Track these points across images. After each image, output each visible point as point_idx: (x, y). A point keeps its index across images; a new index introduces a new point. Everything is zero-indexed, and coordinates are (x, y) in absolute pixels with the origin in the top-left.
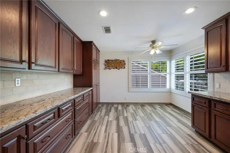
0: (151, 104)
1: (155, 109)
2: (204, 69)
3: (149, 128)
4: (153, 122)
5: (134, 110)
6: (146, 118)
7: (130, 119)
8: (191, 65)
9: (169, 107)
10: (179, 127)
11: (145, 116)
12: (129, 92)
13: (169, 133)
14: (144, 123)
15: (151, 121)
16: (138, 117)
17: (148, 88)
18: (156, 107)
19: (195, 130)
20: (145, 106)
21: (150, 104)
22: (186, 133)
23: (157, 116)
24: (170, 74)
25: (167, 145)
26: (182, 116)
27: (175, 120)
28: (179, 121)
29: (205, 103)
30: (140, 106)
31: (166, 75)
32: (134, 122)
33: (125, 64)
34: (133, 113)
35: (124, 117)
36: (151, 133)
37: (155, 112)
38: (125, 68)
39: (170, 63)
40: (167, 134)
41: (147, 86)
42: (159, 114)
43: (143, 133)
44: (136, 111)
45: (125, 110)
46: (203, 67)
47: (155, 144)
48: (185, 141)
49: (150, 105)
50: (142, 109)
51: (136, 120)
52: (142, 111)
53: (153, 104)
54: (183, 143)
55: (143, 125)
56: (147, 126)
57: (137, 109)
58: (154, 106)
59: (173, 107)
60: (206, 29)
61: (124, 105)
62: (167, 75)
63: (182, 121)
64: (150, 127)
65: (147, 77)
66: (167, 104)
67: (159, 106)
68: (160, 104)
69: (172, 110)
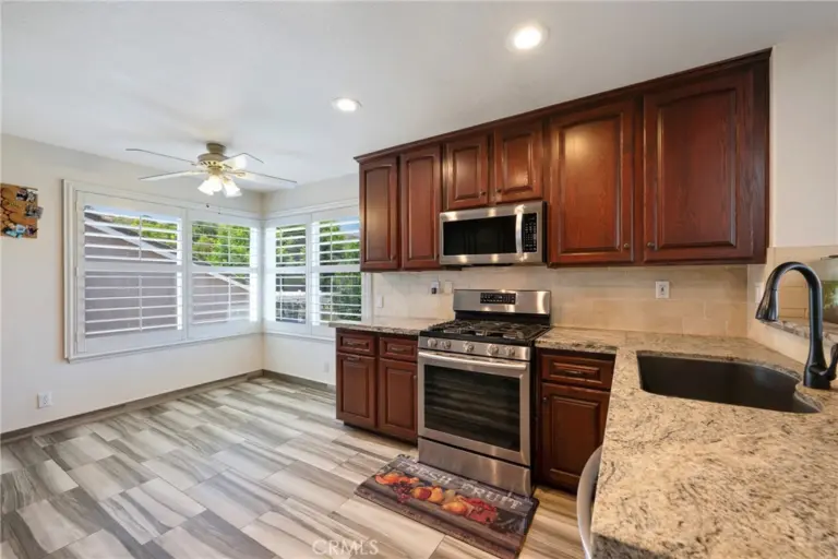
0: (191, 394)
1: (214, 405)
2: (356, 263)
3: (219, 482)
4: (224, 457)
5: (114, 444)
6: (188, 451)
7: (106, 490)
8: (324, 248)
9: (259, 384)
10: (306, 433)
11: (183, 445)
12: (68, 360)
13: (288, 462)
14: (190, 473)
15: (216, 452)
16: (149, 466)
17: (175, 328)
18: (215, 400)
19: (346, 424)
20: (166, 409)
21: (189, 394)
22: (326, 440)
23: (230, 428)
24: (262, 270)
25: (296, 497)
26: (303, 399)
27: (290, 419)
28: (303, 416)
29: (367, 345)
30: (138, 417)
31: (248, 275)
32: (135, 492)
33: (35, 212)
34: (113, 457)
35: (58, 501)
36: (231, 495)
37: (217, 415)
38: (33, 231)
39: (262, 235)
40: (284, 466)
41: (174, 320)
42: (234, 419)
43: (200, 509)
44: (127, 444)
45: (50, 463)
46: (356, 255)
47: (257, 520)
48: (331, 459)
49: (188, 397)
50: (155, 425)
51: (142, 480)
52: (161, 433)
53: (198, 391)
54: (329, 467)
55: (188, 483)
56: (207, 476)
57: (130, 431)
58: (205, 396)
59: (274, 382)
60: (362, 164)
61: (30, 439)
62: (251, 275)
63: (307, 413)
64: (219, 475)
65: (173, 282)
66: (250, 378)
67: (227, 392)
68: (227, 384)
69: (273, 392)
